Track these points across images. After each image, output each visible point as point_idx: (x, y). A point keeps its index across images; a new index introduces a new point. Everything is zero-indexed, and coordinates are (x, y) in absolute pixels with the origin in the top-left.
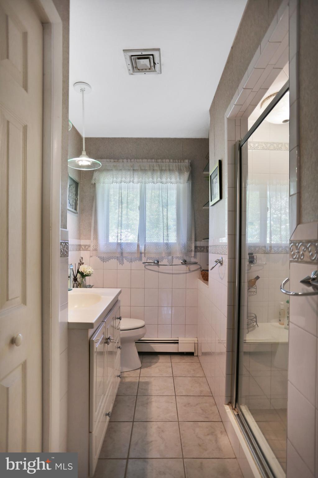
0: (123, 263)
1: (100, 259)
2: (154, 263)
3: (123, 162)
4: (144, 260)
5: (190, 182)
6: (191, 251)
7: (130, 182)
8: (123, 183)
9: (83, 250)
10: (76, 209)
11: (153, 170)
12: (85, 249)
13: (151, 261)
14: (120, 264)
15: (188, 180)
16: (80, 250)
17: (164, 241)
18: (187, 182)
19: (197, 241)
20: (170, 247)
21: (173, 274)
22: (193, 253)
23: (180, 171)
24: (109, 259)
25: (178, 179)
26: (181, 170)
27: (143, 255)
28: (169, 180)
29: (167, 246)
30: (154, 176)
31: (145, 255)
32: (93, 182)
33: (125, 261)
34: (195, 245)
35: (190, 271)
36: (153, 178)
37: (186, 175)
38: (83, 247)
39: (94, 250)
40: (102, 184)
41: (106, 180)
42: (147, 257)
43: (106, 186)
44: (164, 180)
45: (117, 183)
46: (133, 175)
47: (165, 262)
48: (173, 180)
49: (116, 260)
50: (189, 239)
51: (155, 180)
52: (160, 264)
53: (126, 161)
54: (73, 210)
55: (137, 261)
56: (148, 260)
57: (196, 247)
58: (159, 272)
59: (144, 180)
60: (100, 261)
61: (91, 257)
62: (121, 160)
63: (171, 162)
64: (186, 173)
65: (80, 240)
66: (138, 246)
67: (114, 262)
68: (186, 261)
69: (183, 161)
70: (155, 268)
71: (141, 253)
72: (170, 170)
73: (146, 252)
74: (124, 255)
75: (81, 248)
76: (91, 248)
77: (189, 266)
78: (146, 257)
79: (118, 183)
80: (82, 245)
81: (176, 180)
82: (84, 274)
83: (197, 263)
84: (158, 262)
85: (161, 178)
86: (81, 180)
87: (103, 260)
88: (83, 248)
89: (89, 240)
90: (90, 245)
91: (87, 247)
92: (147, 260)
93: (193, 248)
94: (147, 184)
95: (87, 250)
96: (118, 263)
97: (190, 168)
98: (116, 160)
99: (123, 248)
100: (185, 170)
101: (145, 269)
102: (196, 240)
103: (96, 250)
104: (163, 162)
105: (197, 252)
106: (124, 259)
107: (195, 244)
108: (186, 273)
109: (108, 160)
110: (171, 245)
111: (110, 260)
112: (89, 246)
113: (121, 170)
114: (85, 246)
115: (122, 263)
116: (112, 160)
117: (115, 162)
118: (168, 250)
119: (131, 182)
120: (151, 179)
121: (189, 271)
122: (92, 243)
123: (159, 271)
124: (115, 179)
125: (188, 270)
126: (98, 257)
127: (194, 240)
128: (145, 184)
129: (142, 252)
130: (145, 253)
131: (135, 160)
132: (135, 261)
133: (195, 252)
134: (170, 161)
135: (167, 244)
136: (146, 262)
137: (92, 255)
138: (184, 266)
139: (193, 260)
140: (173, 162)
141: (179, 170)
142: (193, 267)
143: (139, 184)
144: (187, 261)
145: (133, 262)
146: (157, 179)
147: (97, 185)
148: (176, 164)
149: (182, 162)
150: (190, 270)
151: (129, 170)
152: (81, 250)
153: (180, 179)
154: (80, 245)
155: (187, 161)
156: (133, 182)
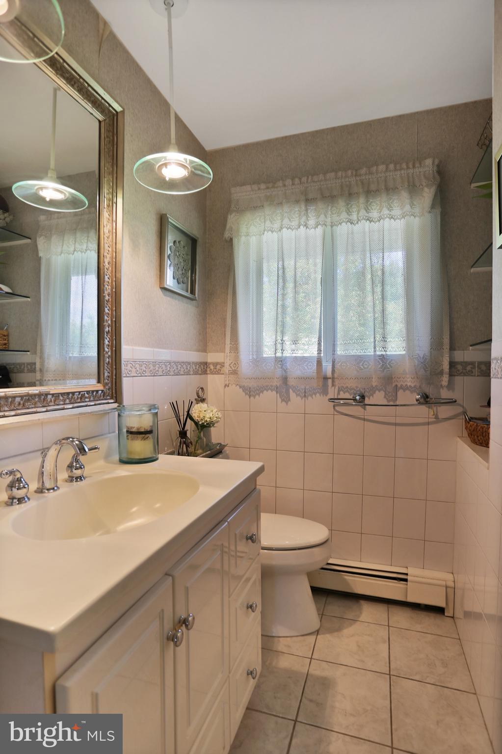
0: (289, 400)
1: (243, 391)
2: (355, 400)
3: (284, 186)
4: (332, 393)
5: (438, 211)
6: (441, 373)
7: (299, 227)
8: (285, 230)
9: (212, 373)
10: (193, 292)
11: (350, 195)
12: (215, 370)
13: (347, 396)
14: (283, 400)
15: (433, 206)
16: (207, 374)
17: (375, 351)
18: (430, 212)
19: (455, 350)
20: (390, 365)
21: (396, 424)
22: (445, 380)
23: (413, 189)
24: (260, 390)
25: (408, 207)
26: (414, 186)
27: (330, 381)
28: (385, 211)
29: (383, 362)
30: (351, 206)
31: (333, 382)
32: (227, 235)
33: (292, 395)
34: (450, 359)
35: (438, 420)
36: (349, 212)
37: (428, 194)
38: (212, 367)
39: (232, 373)
40: (243, 239)
41: (253, 229)
42: (339, 388)
43: (253, 240)
44: (375, 214)
45: (272, 232)
46: (307, 210)
47: (379, 397)
48: (397, 212)
49: (274, 392)
50: (436, 344)
51: (354, 217)
52: (367, 401)
53: (291, 183)
54: (188, 294)
55: (318, 395)
56: (341, 393)
57: (452, 364)
58: (364, 420)
59: (329, 220)
60: (244, 394)
61: (227, 387)
62: (280, 183)
63: (390, 171)
64: (426, 189)
65: (206, 353)
66: (319, 362)
67: (269, 397)
68: (427, 397)
69: (420, 164)
70: (357, 410)
71: (326, 378)
72: (387, 189)
73: (336, 375)
74: (291, 382)
75: (208, 369)
76: (226, 369)
77: (435, 408)
78: (337, 388)
79: (274, 233)
80: (210, 363)
81: (402, 209)
82: (200, 423)
83: (456, 401)
84: (363, 397)
85: (367, 210)
86: (207, 236)
87: (250, 392)
88: (211, 369)
89: (222, 352)
90: (224, 363)
91: (218, 367)
92: (339, 393)
93: (446, 367)
94: (334, 227)
95: (218, 372)
96: (279, 400)
97: (437, 177)
98: (270, 185)
99: (289, 367)
100: (424, 184)
101: (335, 413)
102: (452, 348)
103: (235, 372)
104: (371, 173)
105: (455, 376)
106: (291, 390)
107: (450, 357)
108: (428, 424)
109: (255, 187)
110: (392, 360)
111: (262, 392)
112: (222, 365)
113: (281, 204)
114: (215, 364)
115: (286, 399)
116: (263, 186)
117: (268, 188)
118: (385, 371)
119: (302, 227)
120: (344, 215)
121: (435, 420)
122: (228, 359)
123: (366, 417)
124: (268, 223)
125: (434, 417)
126: (240, 387)
127: (448, 347)
128: (332, 226)
129: (328, 377)
130: (333, 379)
131: (310, 177)
132: (314, 396)
133: (451, 375)
134: (387, 168)
135: (383, 358)
136: (336, 397)
137: (227, 383)
138: (424, 409)
139: (445, 394)
140: (396, 170)
141: (409, 186)
142: (445, 411)
143: (320, 230)
144: (431, 396)
145: (310, 398)
146: (358, 214)
147: (235, 241)
148: (403, 172)
149: (417, 165)
150: (437, 417)
151: (297, 202)
152: (208, 372)
153: (411, 207)
154: (206, 364)
155: (429, 162)
156: (306, 226)
